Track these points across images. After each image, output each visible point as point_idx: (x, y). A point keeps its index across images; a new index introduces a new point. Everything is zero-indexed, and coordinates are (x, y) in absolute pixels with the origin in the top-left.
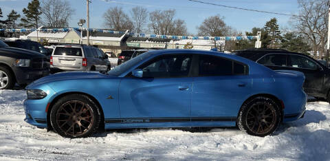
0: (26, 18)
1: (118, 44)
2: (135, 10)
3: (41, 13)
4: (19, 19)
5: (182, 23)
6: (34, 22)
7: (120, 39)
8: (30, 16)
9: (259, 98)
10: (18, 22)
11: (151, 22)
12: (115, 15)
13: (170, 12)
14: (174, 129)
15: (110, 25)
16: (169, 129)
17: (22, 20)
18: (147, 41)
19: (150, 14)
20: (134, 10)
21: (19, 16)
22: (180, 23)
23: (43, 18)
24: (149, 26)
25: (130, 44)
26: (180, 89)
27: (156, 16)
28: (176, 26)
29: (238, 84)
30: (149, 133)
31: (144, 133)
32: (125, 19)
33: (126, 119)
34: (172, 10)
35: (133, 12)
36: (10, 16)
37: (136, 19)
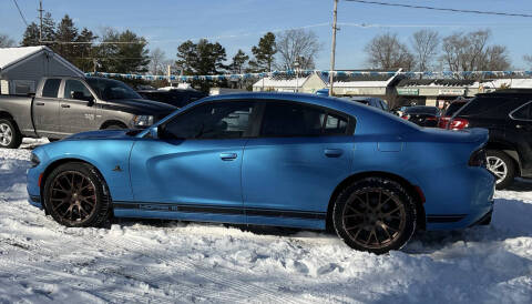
0: (256, 60)
1: (383, 92)
2: (418, 37)
3: (276, 51)
4: (247, 61)
5: (500, 52)
6: (266, 65)
7: (385, 84)
8: (260, 57)
9: (369, 179)
10: (246, 65)
11: (445, 53)
12: (385, 46)
13: (480, 33)
14: (227, 226)
15: (375, 62)
16: (217, 225)
17: (251, 63)
18: (432, 85)
19: (445, 40)
20: (416, 36)
21: (247, 57)
22: (498, 50)
23: (278, 59)
24: (441, 60)
25: (403, 91)
26: (223, 159)
27: (454, 42)
28: (489, 58)
29: (326, 151)
30: (188, 228)
31: (181, 229)
32: (400, 52)
33: (143, 204)
34: (484, 30)
35: (414, 40)
36: (235, 59)
37: (418, 50)
